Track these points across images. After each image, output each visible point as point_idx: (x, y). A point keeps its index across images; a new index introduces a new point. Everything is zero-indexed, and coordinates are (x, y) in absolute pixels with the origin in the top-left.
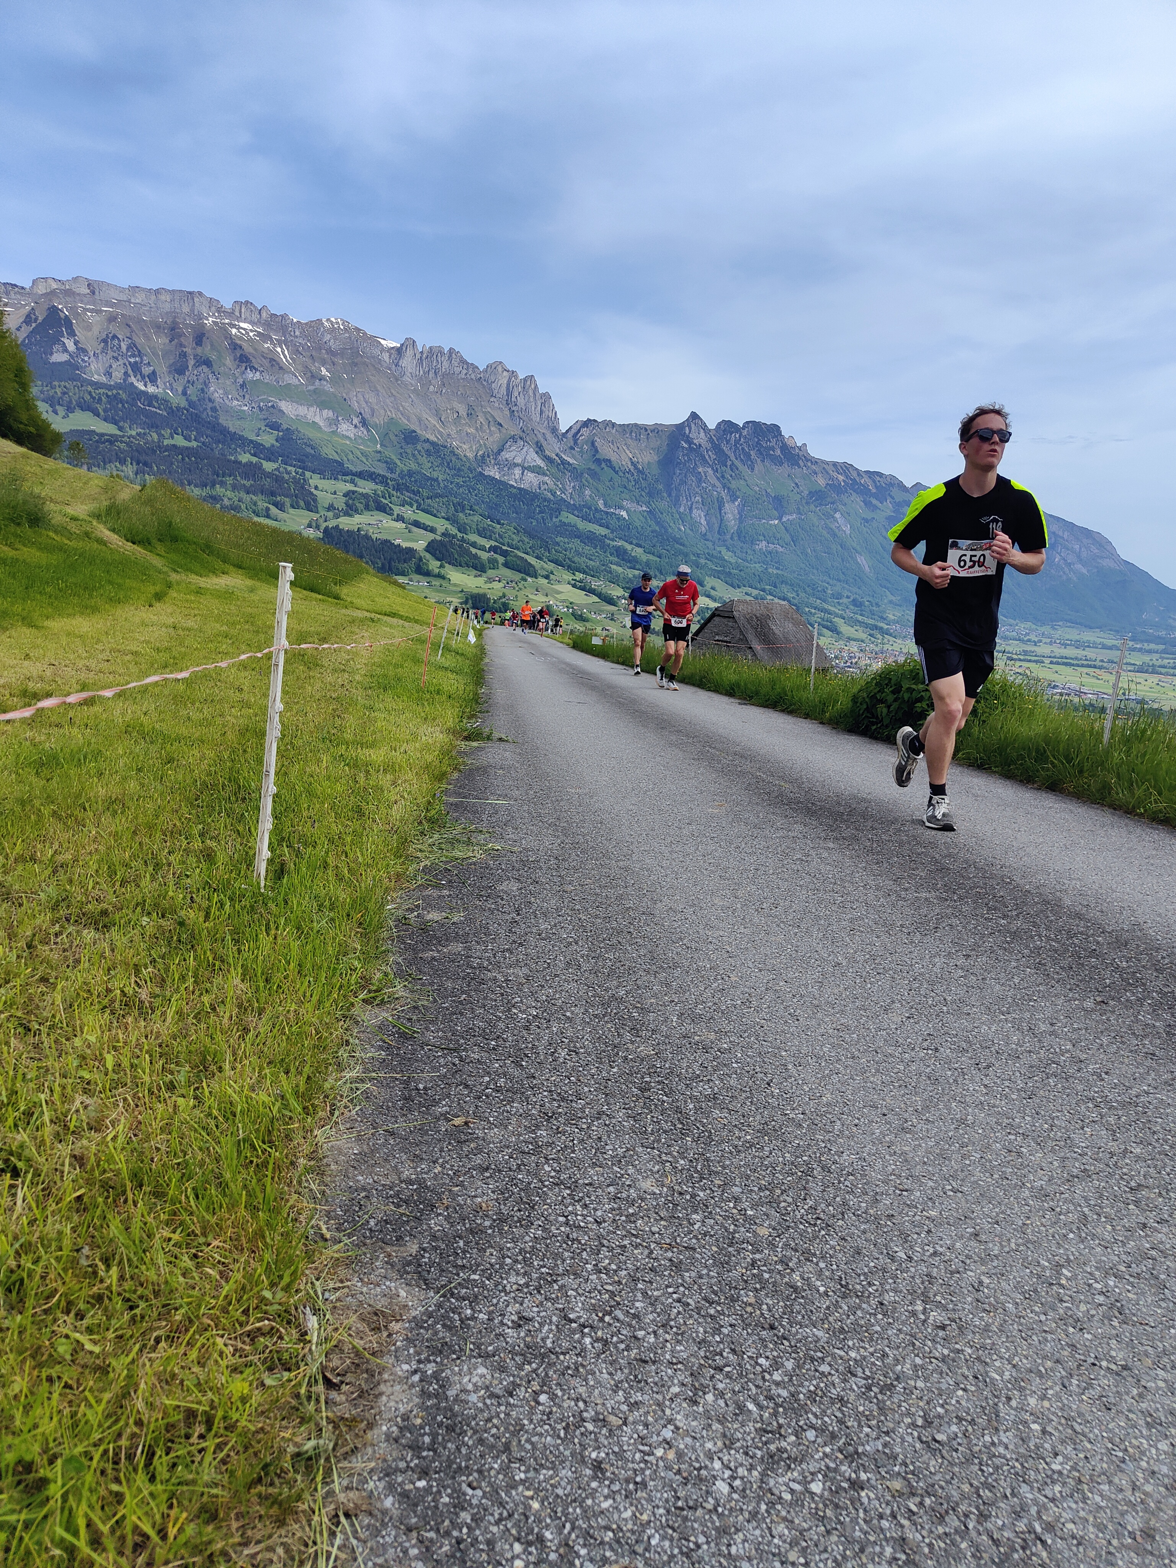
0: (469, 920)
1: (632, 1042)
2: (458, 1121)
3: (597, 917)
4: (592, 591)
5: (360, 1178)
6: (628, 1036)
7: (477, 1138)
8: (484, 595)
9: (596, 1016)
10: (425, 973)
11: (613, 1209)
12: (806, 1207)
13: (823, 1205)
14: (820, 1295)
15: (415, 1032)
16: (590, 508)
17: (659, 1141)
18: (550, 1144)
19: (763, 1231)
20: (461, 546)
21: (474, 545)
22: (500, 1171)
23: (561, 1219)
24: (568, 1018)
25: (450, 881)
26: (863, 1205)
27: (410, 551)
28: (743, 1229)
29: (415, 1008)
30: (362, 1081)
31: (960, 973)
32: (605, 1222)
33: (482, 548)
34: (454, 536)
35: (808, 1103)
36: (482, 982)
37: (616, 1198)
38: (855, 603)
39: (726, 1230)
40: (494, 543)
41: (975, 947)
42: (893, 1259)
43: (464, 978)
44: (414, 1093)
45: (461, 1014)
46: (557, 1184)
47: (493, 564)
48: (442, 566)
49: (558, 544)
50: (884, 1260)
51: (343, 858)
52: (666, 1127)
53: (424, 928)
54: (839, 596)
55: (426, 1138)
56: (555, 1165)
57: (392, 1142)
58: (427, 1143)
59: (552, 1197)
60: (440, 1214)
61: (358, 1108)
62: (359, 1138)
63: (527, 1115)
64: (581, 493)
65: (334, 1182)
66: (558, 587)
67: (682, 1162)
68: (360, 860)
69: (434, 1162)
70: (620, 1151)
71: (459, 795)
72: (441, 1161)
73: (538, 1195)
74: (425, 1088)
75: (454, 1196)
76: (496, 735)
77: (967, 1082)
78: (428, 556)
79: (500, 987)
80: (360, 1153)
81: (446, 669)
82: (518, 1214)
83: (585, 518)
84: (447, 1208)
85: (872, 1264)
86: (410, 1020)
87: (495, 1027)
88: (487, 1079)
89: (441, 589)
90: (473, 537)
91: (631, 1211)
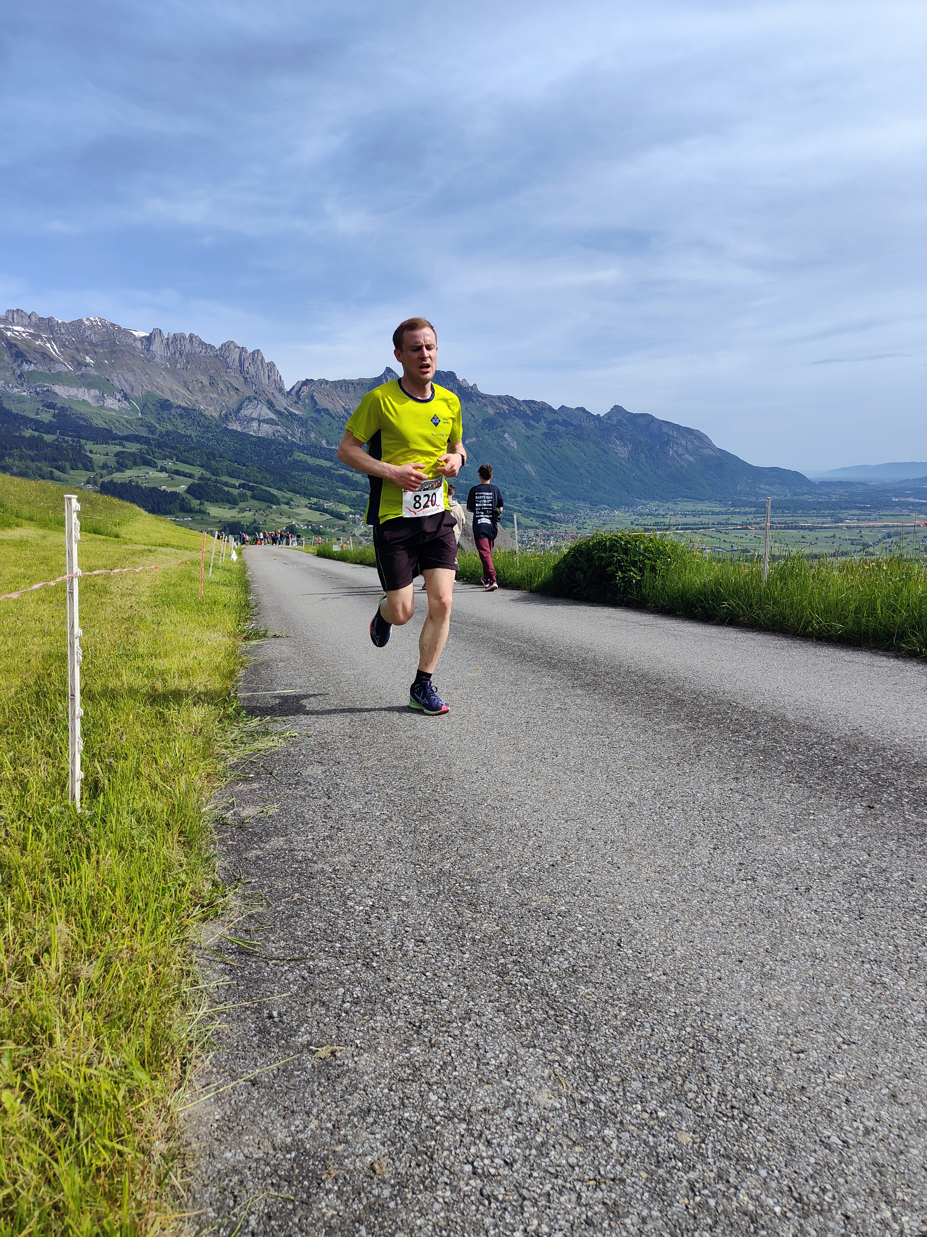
0: (285, 811)
1: (475, 920)
2: (324, 1052)
3: (401, 789)
4: (326, 511)
5: (228, 1155)
6: (468, 914)
7: (347, 1071)
8: (239, 523)
9: (431, 896)
10: (252, 875)
11: (518, 1141)
12: (715, 1095)
13: (730, 1088)
14: (780, 1220)
15: (254, 946)
16: (316, 447)
17: (537, 1036)
18: (428, 1063)
19: (686, 1138)
20: (215, 487)
21: (226, 484)
22: (383, 1112)
23: (468, 1168)
24: (404, 903)
25: (258, 774)
26: (769, 1079)
27: (174, 494)
28: (663, 1140)
29: (251, 916)
30: (211, 1018)
31: (738, 797)
32: (515, 1161)
33: (233, 486)
34: (209, 479)
35: (664, 962)
36: (311, 876)
37: (518, 1124)
38: (527, 500)
39: (646, 1143)
40: (242, 482)
41: (738, 769)
42: (828, 1146)
43: (292, 875)
44: (268, 1022)
45: (298, 916)
46: (449, 1119)
47: (243, 497)
48: (201, 504)
49: (294, 477)
50: (823, 1152)
51: (154, 766)
52: (539, 1015)
53: (241, 826)
54: (515, 497)
55: (292, 1081)
56: (440, 1090)
57: (256, 1095)
58: (295, 1088)
59: (449, 1139)
60: (328, 1191)
61: (211, 1055)
62: (218, 1099)
63: (394, 1030)
64: (307, 435)
65: (198, 1167)
66: (296, 510)
67: (570, 1059)
68: (170, 766)
69: (308, 1113)
70: (503, 1057)
71: (249, 689)
72: (315, 1111)
73: (433, 1138)
74: (280, 1014)
75: (340, 1159)
76: (270, 633)
77: (798, 910)
78: (189, 496)
79: (330, 879)
80: (223, 1118)
81: (218, 583)
82: (417, 1171)
83: (313, 455)
84: (336, 1179)
85: (812, 1160)
86: (247, 931)
87: (335, 925)
88: (342, 990)
89: (202, 522)
90: (225, 479)
91: (539, 1139)
